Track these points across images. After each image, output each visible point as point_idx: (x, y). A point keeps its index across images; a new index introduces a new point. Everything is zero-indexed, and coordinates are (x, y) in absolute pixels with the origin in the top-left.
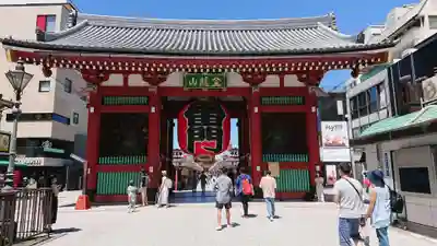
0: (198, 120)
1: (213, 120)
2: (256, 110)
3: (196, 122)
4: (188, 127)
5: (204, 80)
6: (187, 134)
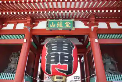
0: (54, 48)
2: (96, 41)
3: (53, 50)
4: (47, 53)
5: (60, 24)
6: (46, 58)
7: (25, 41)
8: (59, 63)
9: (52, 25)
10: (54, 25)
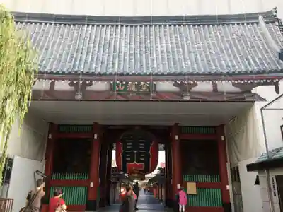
0: (130, 146)
1: (142, 146)
2: (177, 137)
4: (123, 151)
6: (121, 156)
7: (96, 136)
8: (135, 162)
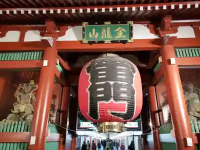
2: (173, 61)
3: (99, 77)
4: (91, 84)
5: (106, 31)
6: (89, 92)
8: (112, 100)
9: (92, 33)
10: (96, 33)
